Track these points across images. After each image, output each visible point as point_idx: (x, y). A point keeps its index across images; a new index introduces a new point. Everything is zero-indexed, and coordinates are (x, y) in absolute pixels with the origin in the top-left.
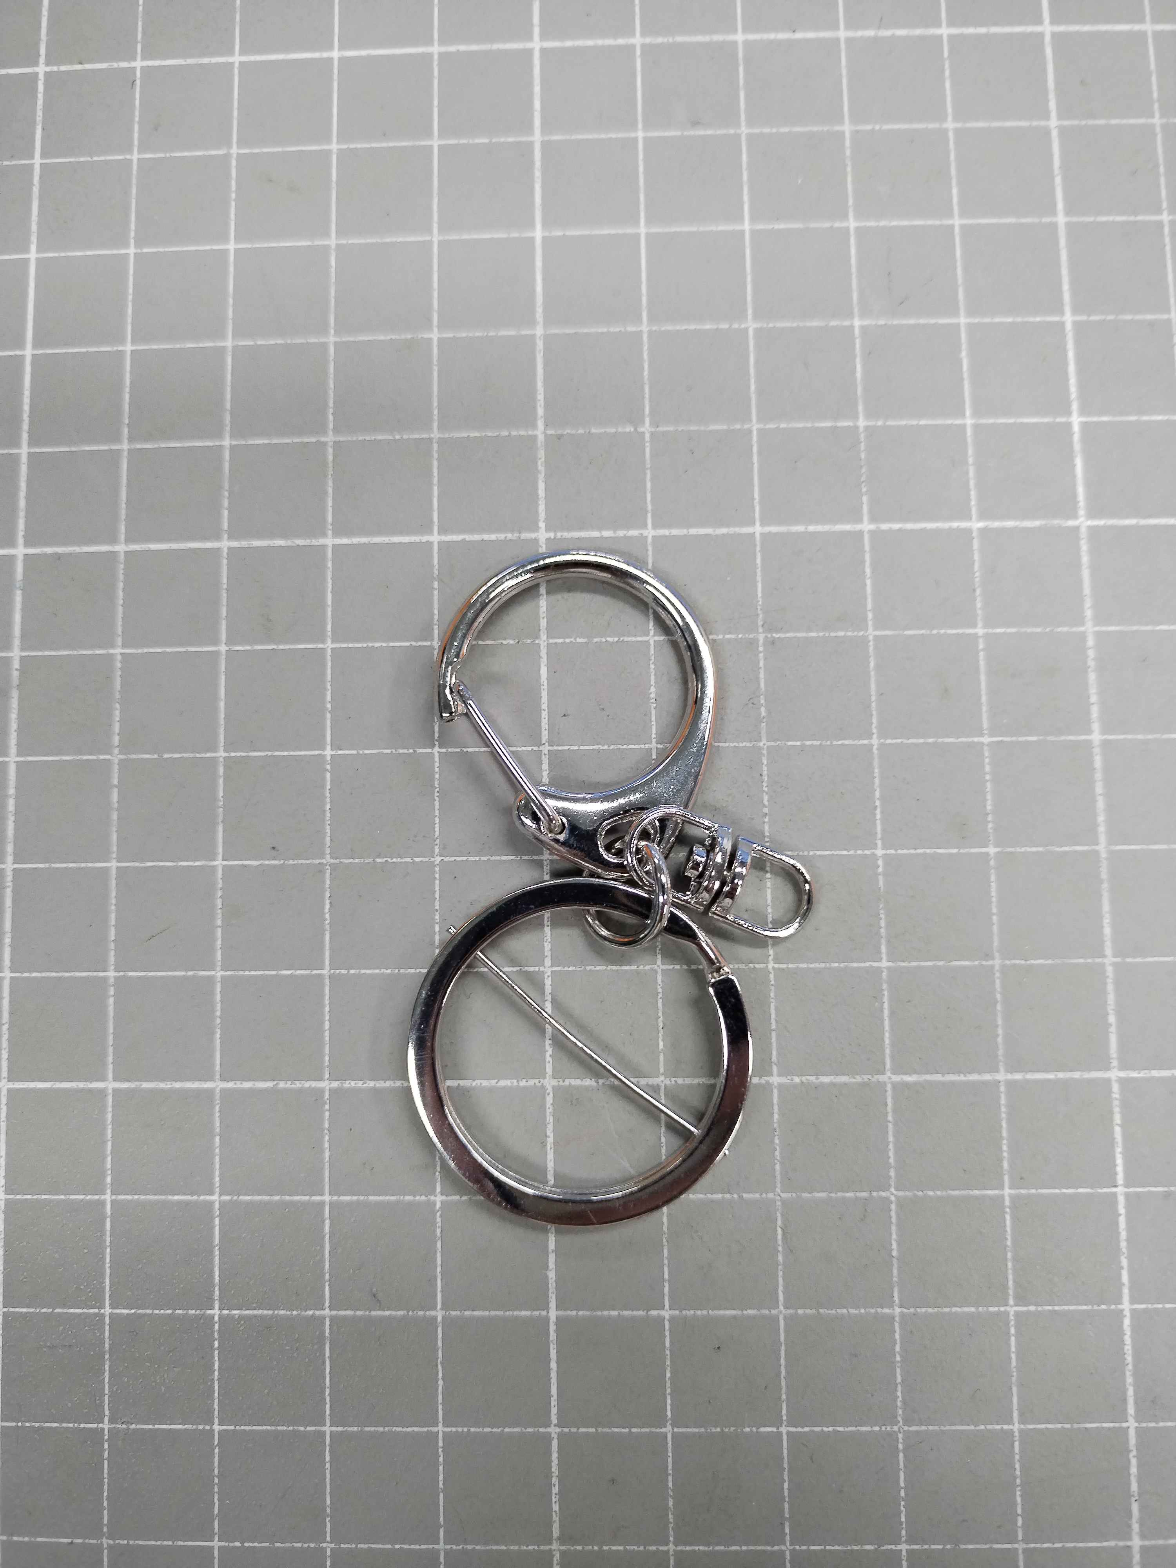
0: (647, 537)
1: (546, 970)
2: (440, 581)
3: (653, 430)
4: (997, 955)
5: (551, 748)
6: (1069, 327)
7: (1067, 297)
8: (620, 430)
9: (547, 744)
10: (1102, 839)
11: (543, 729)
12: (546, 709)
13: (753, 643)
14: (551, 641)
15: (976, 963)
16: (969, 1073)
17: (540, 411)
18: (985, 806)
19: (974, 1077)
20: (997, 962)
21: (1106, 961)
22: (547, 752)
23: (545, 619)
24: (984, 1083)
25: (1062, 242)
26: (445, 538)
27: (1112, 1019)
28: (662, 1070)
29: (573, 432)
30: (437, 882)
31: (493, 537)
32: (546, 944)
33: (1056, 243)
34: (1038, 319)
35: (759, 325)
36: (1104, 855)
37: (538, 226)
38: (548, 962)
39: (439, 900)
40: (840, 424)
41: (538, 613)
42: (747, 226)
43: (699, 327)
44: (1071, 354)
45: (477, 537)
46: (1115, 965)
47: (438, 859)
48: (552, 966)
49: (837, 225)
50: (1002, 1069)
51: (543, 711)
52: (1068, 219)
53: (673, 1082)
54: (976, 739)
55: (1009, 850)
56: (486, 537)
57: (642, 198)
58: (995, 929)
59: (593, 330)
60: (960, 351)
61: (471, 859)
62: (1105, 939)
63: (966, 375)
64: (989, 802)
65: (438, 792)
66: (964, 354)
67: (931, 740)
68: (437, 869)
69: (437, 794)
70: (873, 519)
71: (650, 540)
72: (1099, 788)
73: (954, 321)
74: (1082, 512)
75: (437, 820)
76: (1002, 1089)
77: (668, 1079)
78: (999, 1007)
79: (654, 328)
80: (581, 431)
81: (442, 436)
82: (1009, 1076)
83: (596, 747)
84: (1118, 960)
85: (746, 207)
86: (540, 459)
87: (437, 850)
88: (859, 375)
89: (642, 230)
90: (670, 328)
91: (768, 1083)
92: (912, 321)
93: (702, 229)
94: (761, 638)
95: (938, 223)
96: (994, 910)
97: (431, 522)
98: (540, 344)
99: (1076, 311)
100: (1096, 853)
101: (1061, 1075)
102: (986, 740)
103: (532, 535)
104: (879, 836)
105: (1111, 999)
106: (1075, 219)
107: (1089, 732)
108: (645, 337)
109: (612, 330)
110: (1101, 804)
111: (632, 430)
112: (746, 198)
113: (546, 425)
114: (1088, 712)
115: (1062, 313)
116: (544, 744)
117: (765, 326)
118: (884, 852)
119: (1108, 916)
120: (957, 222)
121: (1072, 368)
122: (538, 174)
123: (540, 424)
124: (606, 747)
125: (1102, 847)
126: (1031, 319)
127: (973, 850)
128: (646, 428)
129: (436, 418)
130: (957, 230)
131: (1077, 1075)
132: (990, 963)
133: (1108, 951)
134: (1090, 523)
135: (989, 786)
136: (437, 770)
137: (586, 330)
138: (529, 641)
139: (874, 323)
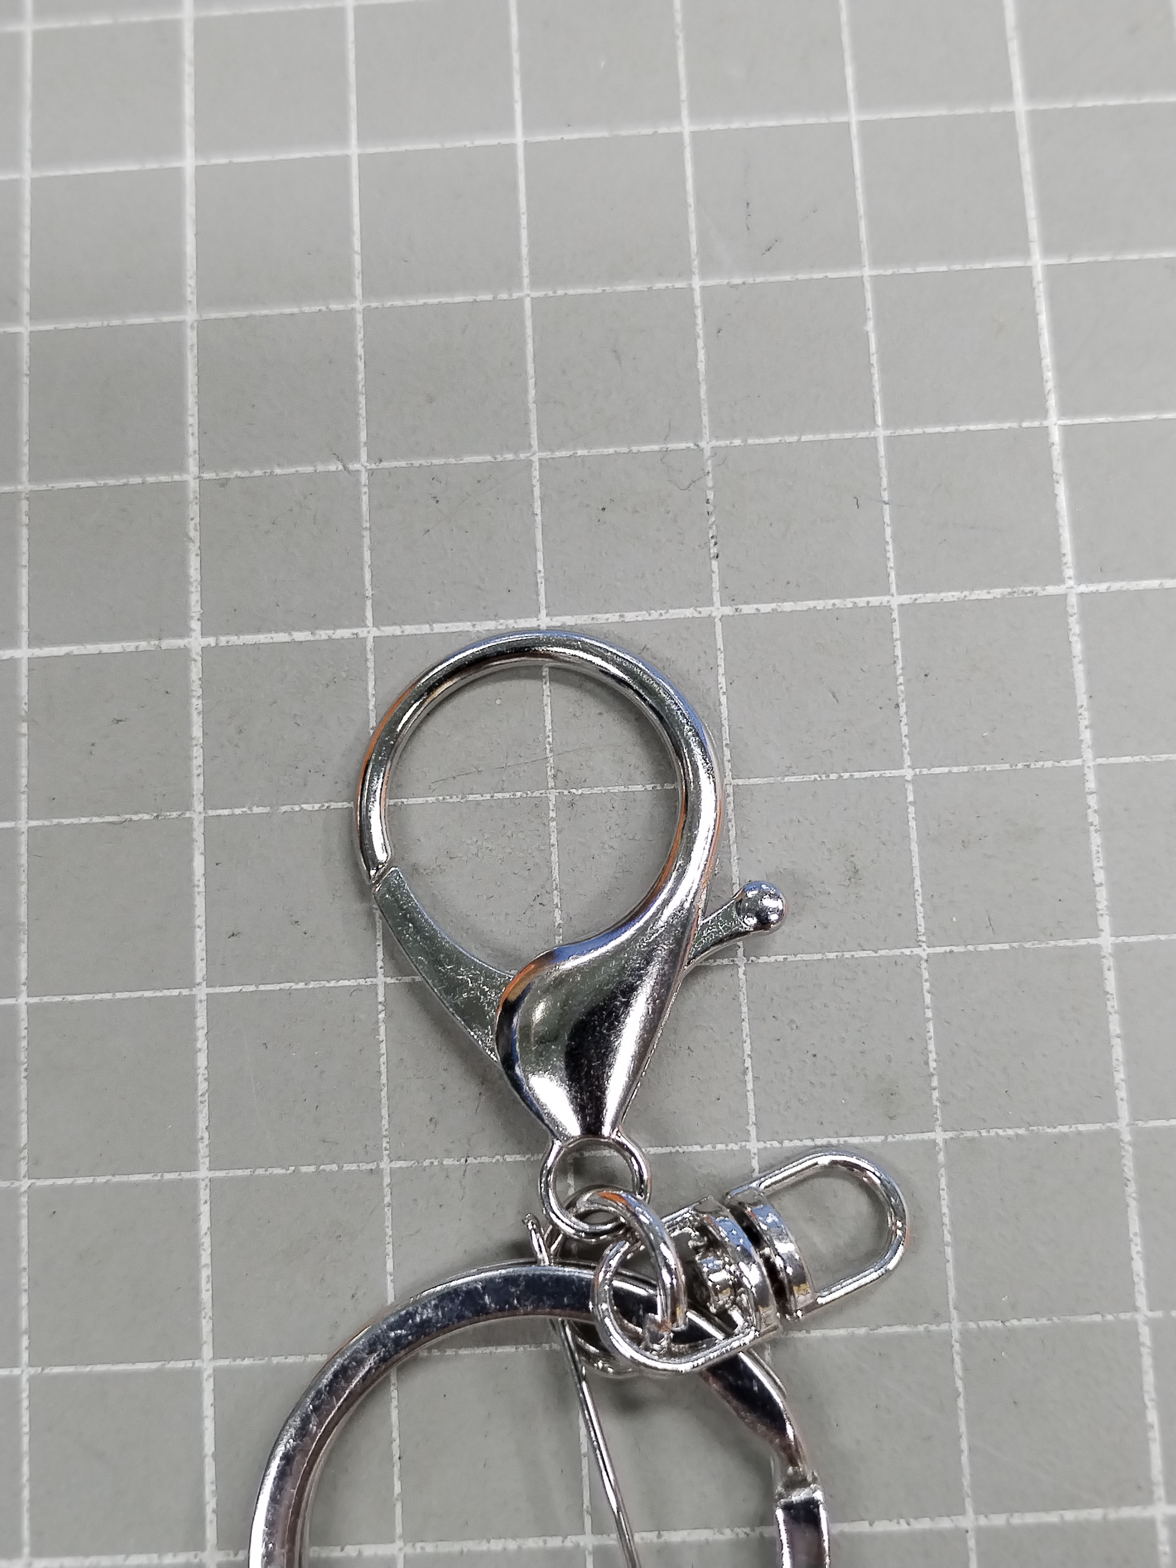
0: (365, 639)
1: (204, 1365)
2: (32, 722)
3: (373, 466)
4: (954, 1313)
5: (211, 990)
6: (1039, 275)
7: (1034, 230)
8: (321, 468)
9: (204, 984)
10: (1124, 1110)
11: (198, 959)
12: (203, 925)
13: (539, 805)
14: (211, 813)
15: (921, 1328)
16: (916, 1518)
17: (192, 443)
18: (927, 1063)
19: (925, 1524)
20: (955, 1326)
21: (1139, 1318)
22: (204, 998)
23: (202, 778)
24: (941, 1535)
25: (1024, 142)
26: (38, 652)
27: (1152, 1416)
28: (399, 1530)
29: (245, 474)
30: (24, 1222)
31: (116, 647)
32: (204, 1322)
33: (1014, 144)
34: (988, 265)
35: (540, 294)
36: (1127, 1137)
37: (189, 150)
38: (207, 1351)
39: (28, 1252)
40: (672, 446)
41: (189, 770)
42: (519, 138)
43: (444, 300)
44: (1043, 319)
45: (91, 649)
46: (1150, 1322)
47: (25, 1184)
48: (215, 1358)
49: (663, 130)
50: (969, 1509)
51: (198, 930)
52: (1030, 107)
53: (418, 1550)
54: (907, 952)
55: (969, 1134)
56: (105, 648)
57: (353, 100)
58: (950, 1269)
59: (276, 311)
60: (865, 320)
61: (81, 1181)
62: (1136, 1279)
63: (874, 359)
64: (933, 1056)
65: (26, 1070)
66: (870, 326)
67: (832, 956)
68: (24, 1200)
69: (24, 1074)
70: (730, 599)
71: (370, 644)
72: (1115, 1026)
73: (854, 273)
74: (1069, 572)
75: (24, 1117)
76: (972, 1543)
77: (410, 1545)
78: (961, 1403)
79: (374, 305)
80: (258, 472)
81: (35, 488)
82: (983, 1521)
83: (286, 986)
84: (1159, 1314)
85: (518, 108)
86: (192, 519)
87: (23, 1167)
88: (701, 367)
89: (354, 150)
90: (398, 303)
91: (578, 1545)
92: (788, 278)
93: (448, 145)
94: (552, 795)
95: (824, 121)
96: (948, 1238)
97: (17, 627)
98: (191, 337)
99: (1048, 249)
100: (1115, 1135)
101: (1069, 1515)
102: (923, 952)
103: (180, 643)
104: (752, 1118)
105: (1149, 1379)
106: (1042, 107)
107: (1096, 932)
108: (359, 320)
109: (306, 309)
110: (1118, 1052)
111: (341, 467)
112: (517, 94)
113: (202, 466)
114: (1092, 900)
115: (1026, 253)
116: (199, 984)
117: (551, 293)
118: (761, 1145)
119: (1138, 1240)
120: (854, 117)
121: (1045, 340)
122: (188, 69)
123: (192, 465)
124: (301, 985)
125: (1123, 1125)
126: (977, 266)
127: (908, 1138)
128: (362, 464)
129: (26, 459)
130: (854, 130)
131: (1097, 1514)
132: (944, 1327)
133: (1142, 1301)
134: (1083, 588)
135: (931, 1026)
136: (24, 1033)
137: (265, 312)
138: (174, 815)
139: (725, 282)
